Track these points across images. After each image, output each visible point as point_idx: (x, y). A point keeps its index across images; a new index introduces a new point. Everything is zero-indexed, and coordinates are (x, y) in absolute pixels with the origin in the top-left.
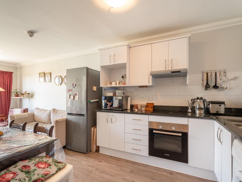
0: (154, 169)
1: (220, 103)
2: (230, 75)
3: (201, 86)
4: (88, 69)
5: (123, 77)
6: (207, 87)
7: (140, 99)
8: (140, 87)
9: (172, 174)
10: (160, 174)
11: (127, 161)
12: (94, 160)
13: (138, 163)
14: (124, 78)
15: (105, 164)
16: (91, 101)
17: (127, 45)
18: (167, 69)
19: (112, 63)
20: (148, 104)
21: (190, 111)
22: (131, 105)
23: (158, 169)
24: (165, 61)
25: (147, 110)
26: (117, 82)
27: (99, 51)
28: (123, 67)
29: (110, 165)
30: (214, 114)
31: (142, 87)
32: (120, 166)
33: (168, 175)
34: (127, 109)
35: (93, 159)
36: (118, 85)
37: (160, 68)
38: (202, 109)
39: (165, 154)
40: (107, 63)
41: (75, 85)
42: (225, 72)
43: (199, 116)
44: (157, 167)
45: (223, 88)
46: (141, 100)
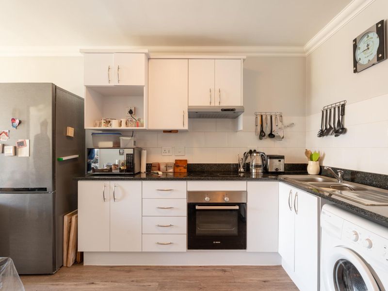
0: (198, 270)
1: (280, 158)
2: (287, 120)
3: (254, 133)
4: (55, 89)
5: (131, 112)
6: (262, 135)
7: (163, 154)
8: (165, 131)
9: (225, 271)
10: (209, 277)
11: (147, 269)
12: (76, 283)
13: (169, 267)
14: (134, 113)
15: (104, 285)
16: (64, 158)
17: (145, 53)
18: (213, 105)
19: (114, 83)
20: (178, 162)
21: (242, 170)
22: (147, 164)
23: (204, 268)
24: (210, 91)
25: (176, 172)
26: (122, 120)
27: (82, 55)
28: (136, 92)
29: (116, 284)
30: (273, 173)
31: (170, 131)
32: (137, 281)
33: (220, 274)
34: (140, 173)
35: (72, 283)
36: (123, 127)
37: (202, 101)
38: (260, 166)
39: (214, 242)
40: (102, 81)
41: (20, 122)
42: (281, 116)
43: (255, 177)
44: (201, 267)
45: (279, 137)
46: (166, 154)
